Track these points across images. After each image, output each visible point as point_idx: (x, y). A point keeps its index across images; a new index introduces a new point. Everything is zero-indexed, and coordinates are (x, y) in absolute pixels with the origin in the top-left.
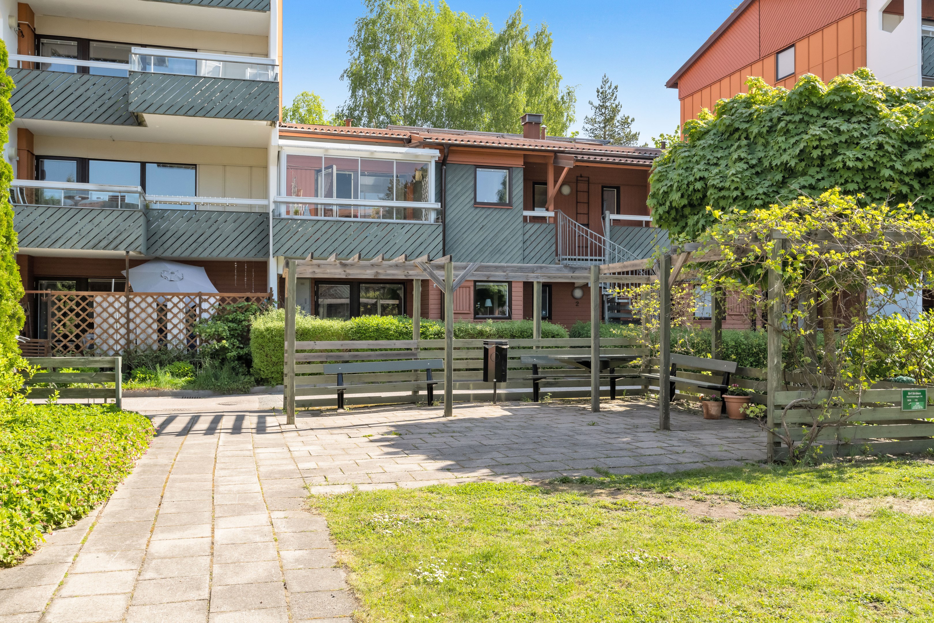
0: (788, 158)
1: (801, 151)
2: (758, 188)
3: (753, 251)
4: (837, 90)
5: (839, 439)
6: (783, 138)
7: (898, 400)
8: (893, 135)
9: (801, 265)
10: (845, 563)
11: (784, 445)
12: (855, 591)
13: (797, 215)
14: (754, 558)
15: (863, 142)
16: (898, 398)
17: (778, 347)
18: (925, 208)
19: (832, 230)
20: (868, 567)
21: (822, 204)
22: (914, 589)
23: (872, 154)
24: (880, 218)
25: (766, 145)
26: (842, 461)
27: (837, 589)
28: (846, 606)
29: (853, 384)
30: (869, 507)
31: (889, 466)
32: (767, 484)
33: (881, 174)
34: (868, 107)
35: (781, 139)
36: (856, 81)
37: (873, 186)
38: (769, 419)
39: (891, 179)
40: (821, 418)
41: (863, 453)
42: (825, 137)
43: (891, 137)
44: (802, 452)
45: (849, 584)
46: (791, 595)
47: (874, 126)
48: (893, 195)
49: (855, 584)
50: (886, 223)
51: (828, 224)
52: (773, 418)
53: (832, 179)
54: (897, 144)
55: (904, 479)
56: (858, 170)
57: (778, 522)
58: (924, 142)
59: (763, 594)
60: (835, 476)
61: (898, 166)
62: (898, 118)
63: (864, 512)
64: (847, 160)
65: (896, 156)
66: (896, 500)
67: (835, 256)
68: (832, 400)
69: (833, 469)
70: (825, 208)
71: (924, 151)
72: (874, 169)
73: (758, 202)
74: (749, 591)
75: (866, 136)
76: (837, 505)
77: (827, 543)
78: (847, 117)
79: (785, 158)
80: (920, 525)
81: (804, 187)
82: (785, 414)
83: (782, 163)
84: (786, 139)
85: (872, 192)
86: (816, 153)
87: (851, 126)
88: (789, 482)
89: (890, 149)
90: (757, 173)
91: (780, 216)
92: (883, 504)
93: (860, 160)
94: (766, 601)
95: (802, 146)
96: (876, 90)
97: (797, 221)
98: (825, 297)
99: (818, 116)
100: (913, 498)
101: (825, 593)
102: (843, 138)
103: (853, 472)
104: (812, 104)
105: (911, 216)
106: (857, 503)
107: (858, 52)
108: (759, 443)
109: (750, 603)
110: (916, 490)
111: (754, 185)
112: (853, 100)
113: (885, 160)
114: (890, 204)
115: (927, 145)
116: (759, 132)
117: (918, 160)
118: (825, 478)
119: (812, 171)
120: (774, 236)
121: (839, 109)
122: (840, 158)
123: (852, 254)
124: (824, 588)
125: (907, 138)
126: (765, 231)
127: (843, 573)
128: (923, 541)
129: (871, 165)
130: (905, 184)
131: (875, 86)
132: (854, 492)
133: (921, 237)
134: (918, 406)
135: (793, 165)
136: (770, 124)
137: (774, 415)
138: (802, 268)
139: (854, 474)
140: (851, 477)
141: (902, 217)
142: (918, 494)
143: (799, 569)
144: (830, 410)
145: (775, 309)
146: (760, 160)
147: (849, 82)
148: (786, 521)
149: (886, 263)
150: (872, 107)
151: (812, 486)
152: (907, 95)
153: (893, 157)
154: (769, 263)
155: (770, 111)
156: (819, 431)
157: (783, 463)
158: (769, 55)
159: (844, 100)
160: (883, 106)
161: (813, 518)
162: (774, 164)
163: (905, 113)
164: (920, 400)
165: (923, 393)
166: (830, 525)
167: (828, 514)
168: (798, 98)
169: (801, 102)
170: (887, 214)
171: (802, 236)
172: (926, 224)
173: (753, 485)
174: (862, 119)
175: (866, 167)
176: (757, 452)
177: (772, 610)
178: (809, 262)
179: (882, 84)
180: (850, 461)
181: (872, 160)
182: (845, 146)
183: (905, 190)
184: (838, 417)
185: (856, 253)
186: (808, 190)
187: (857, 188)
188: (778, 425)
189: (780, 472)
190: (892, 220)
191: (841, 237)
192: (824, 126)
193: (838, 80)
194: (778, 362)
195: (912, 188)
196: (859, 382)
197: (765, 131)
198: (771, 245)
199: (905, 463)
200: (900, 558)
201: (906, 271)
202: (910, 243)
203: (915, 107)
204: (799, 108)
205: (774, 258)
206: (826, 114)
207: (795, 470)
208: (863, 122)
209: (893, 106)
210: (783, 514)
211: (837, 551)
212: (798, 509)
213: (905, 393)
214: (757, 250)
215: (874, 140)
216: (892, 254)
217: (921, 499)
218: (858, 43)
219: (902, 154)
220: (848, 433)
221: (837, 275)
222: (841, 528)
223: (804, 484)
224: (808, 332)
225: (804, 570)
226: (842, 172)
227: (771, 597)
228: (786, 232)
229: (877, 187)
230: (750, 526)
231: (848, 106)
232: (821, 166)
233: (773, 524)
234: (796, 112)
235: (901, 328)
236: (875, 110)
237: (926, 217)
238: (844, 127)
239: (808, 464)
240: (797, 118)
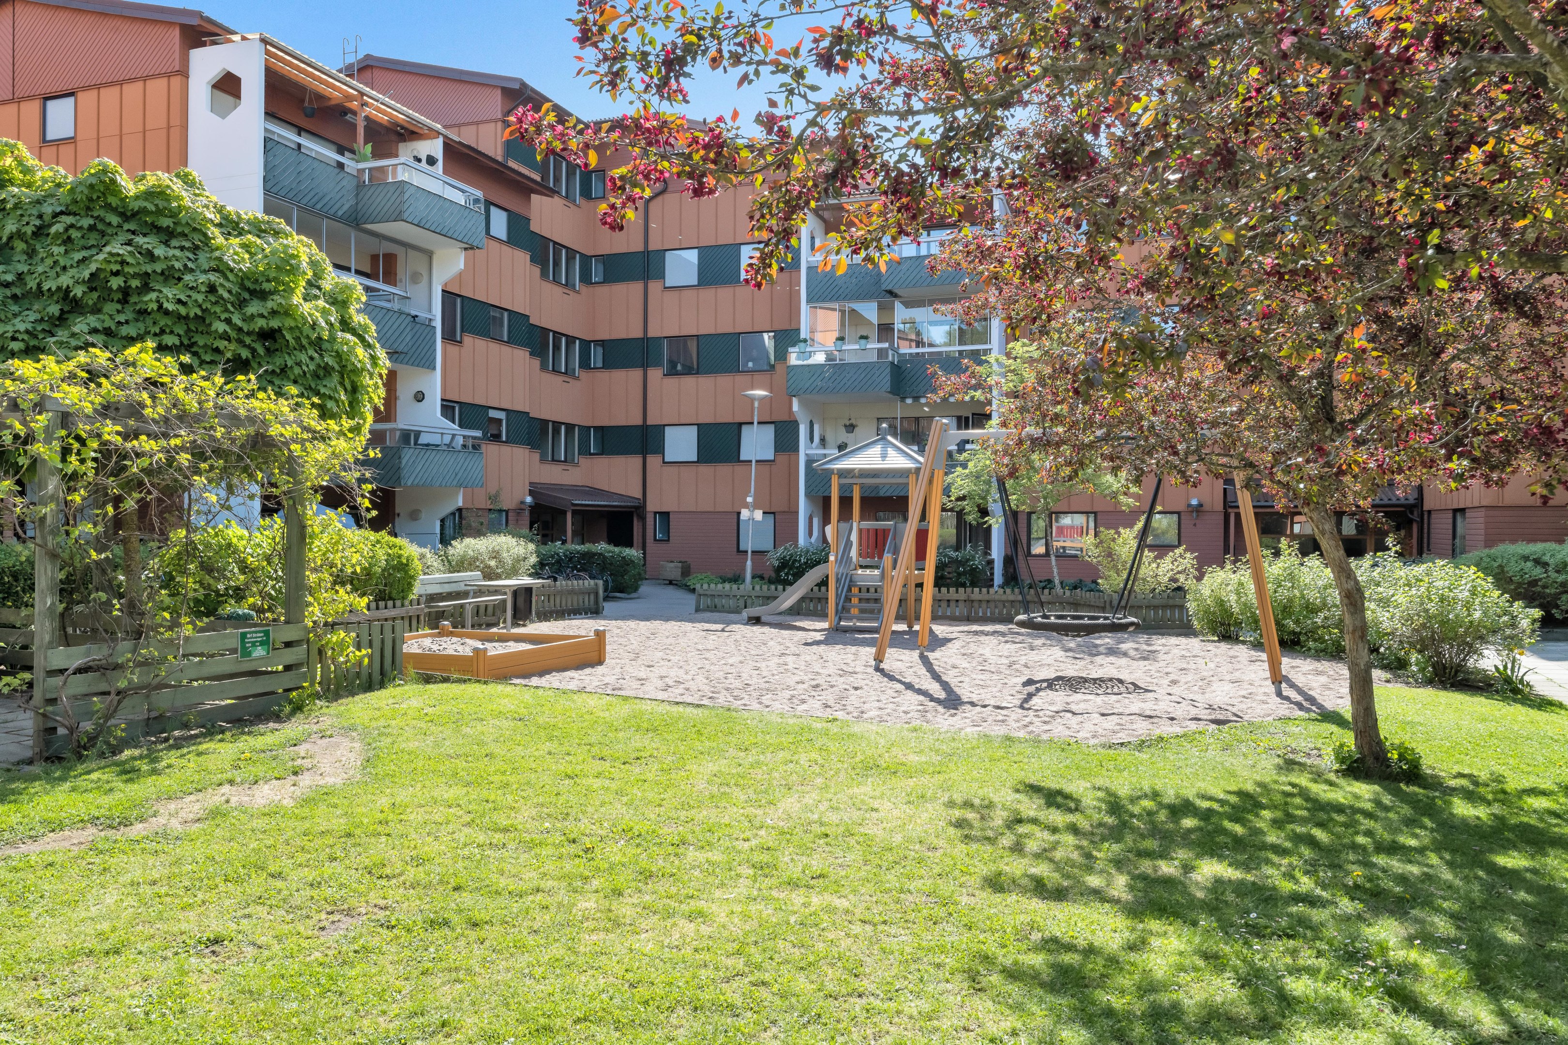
0: (71, 282)
1: (92, 275)
2: (16, 321)
3: (10, 427)
4: (149, 195)
5: (149, 710)
6: (62, 249)
7: (234, 646)
8: (231, 276)
9: (93, 454)
10: (168, 899)
11: (61, 731)
12: (184, 937)
13: (84, 375)
14: (20, 928)
15: (187, 277)
16: (235, 643)
17: (52, 578)
18: (271, 382)
19: (142, 405)
20: (200, 896)
21: (127, 364)
22: (261, 911)
23: (200, 298)
24: (212, 393)
25: (31, 253)
26: (154, 743)
27: (158, 941)
28: (171, 964)
29: (170, 628)
30: (197, 806)
31: (221, 741)
32: (36, 799)
33: (213, 328)
34: (195, 229)
35: (57, 250)
36: (177, 187)
37: (201, 343)
38: (37, 693)
39: (226, 337)
40: (122, 684)
41: (186, 726)
42: (130, 260)
43: (227, 278)
44: (92, 739)
45: (175, 929)
46: (87, 969)
47: (202, 257)
48: (228, 361)
49: (184, 926)
50: (220, 401)
51: (136, 395)
52: (44, 691)
53: (141, 325)
54: (235, 289)
55: (243, 757)
56: (180, 317)
57: (58, 858)
58: (271, 293)
59: (40, 982)
60: (145, 768)
61: (236, 320)
62: (236, 253)
63: (191, 816)
64: (163, 300)
65: (233, 306)
66: (234, 788)
67: (145, 444)
68: (140, 654)
69: (141, 757)
70: (131, 369)
71: (270, 304)
72: (203, 319)
73: (16, 346)
74: (15, 986)
75: (192, 271)
76: (151, 812)
77: (137, 874)
78: (164, 238)
79: (65, 280)
80: (266, 819)
81: (94, 331)
82: (65, 683)
83: (59, 288)
84: (66, 252)
85: (200, 351)
86: (116, 283)
87: (171, 252)
88: (73, 789)
89: (226, 295)
90: (15, 297)
91: (58, 375)
92: (214, 798)
93: (184, 304)
94: (46, 992)
95: (93, 267)
96: (207, 207)
97: (86, 384)
98: (130, 504)
99: (120, 226)
100: (256, 782)
101: (140, 953)
102: (159, 267)
103: (170, 758)
104: (108, 207)
105: (252, 395)
106: (180, 804)
107: (175, 133)
108: (17, 732)
109: (19, 1005)
110: (259, 770)
111: (10, 315)
112: (174, 214)
113: (218, 309)
114: (225, 373)
115: (275, 297)
116: (19, 231)
117: (262, 316)
118: (129, 773)
119: (110, 308)
120: (48, 405)
121: (152, 224)
122: (153, 296)
123: (173, 442)
124: (139, 946)
125: (248, 284)
126: (31, 396)
127: (165, 915)
128: (271, 842)
129: (199, 313)
130: (245, 346)
131: (205, 202)
132: (175, 787)
133: (265, 424)
134: (259, 652)
135: (79, 295)
136: (38, 222)
137: (44, 686)
138: (95, 460)
139: (172, 761)
140: (169, 766)
141: (240, 393)
142: (262, 775)
143: (98, 927)
144: (137, 670)
145: (49, 520)
146: (20, 276)
147: (168, 187)
148: (71, 854)
149: (219, 457)
150: (200, 231)
151: (111, 790)
152: (248, 222)
153: (229, 306)
154: (38, 448)
155: (38, 202)
156: (119, 702)
157: (60, 759)
158: (30, 98)
159: (159, 212)
160: (216, 231)
161: (115, 841)
162: (45, 287)
163: (245, 246)
164: (262, 643)
165: (267, 633)
166: (142, 845)
167: (138, 830)
168: (86, 191)
169: (91, 200)
170: (221, 388)
171: (95, 410)
172: (272, 406)
173: (12, 806)
174: (187, 244)
175: (192, 315)
176: (13, 748)
177: (57, 1004)
178: (106, 451)
179: (214, 198)
180: (166, 740)
181: (200, 306)
182: (161, 278)
183: (245, 354)
184: (146, 680)
185: (177, 442)
186: (103, 337)
187: (178, 343)
188: (53, 701)
189: (57, 774)
190: (228, 398)
191: (156, 416)
192: (129, 243)
193: (151, 180)
194: (53, 604)
195: (253, 351)
196: (179, 625)
197: (29, 232)
198: (42, 420)
199: (243, 733)
200: (242, 871)
201: (245, 469)
202: (252, 430)
203: (259, 241)
204: (88, 209)
205: (48, 441)
206: (132, 226)
207: (80, 768)
208: (188, 249)
209: (229, 234)
210: (66, 844)
211: (154, 883)
212: (91, 831)
213: (243, 636)
214: (18, 426)
215: (202, 278)
216: (226, 445)
217: (266, 782)
218: (175, 121)
219: (241, 304)
220: (164, 700)
221: (148, 471)
222: (159, 847)
223: (98, 788)
224: (103, 556)
225: (106, 926)
226: (158, 316)
227: (54, 984)
228: (67, 402)
229: (206, 345)
230: (10, 876)
231: (165, 222)
232: (124, 301)
233: (51, 865)
234: (83, 213)
235: (234, 540)
236: (205, 235)
237: (273, 397)
238: (159, 251)
239: (102, 755)
240: (86, 222)
